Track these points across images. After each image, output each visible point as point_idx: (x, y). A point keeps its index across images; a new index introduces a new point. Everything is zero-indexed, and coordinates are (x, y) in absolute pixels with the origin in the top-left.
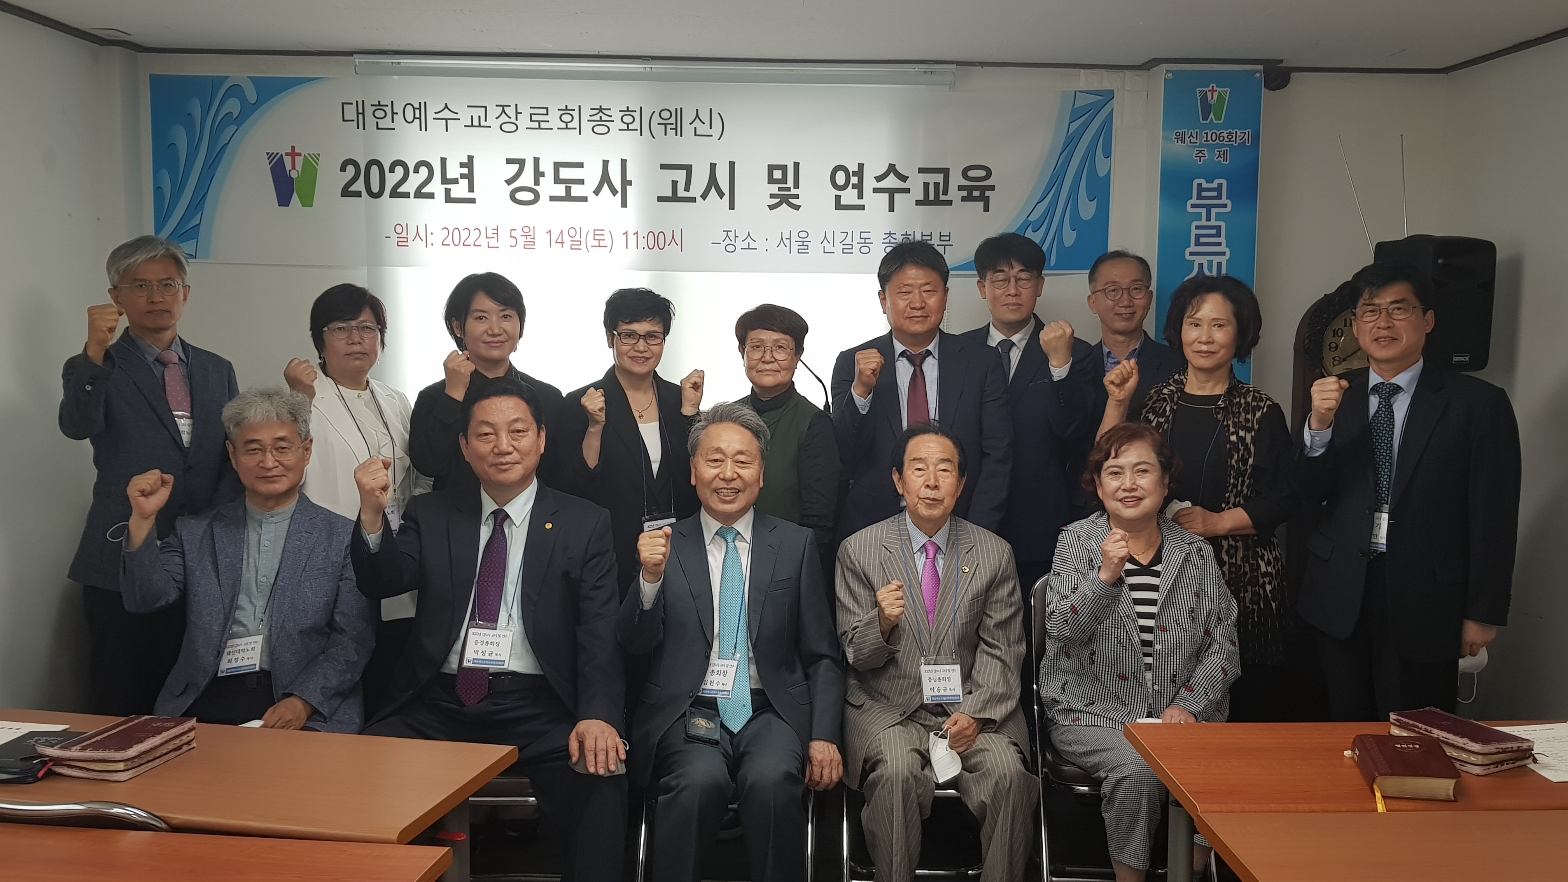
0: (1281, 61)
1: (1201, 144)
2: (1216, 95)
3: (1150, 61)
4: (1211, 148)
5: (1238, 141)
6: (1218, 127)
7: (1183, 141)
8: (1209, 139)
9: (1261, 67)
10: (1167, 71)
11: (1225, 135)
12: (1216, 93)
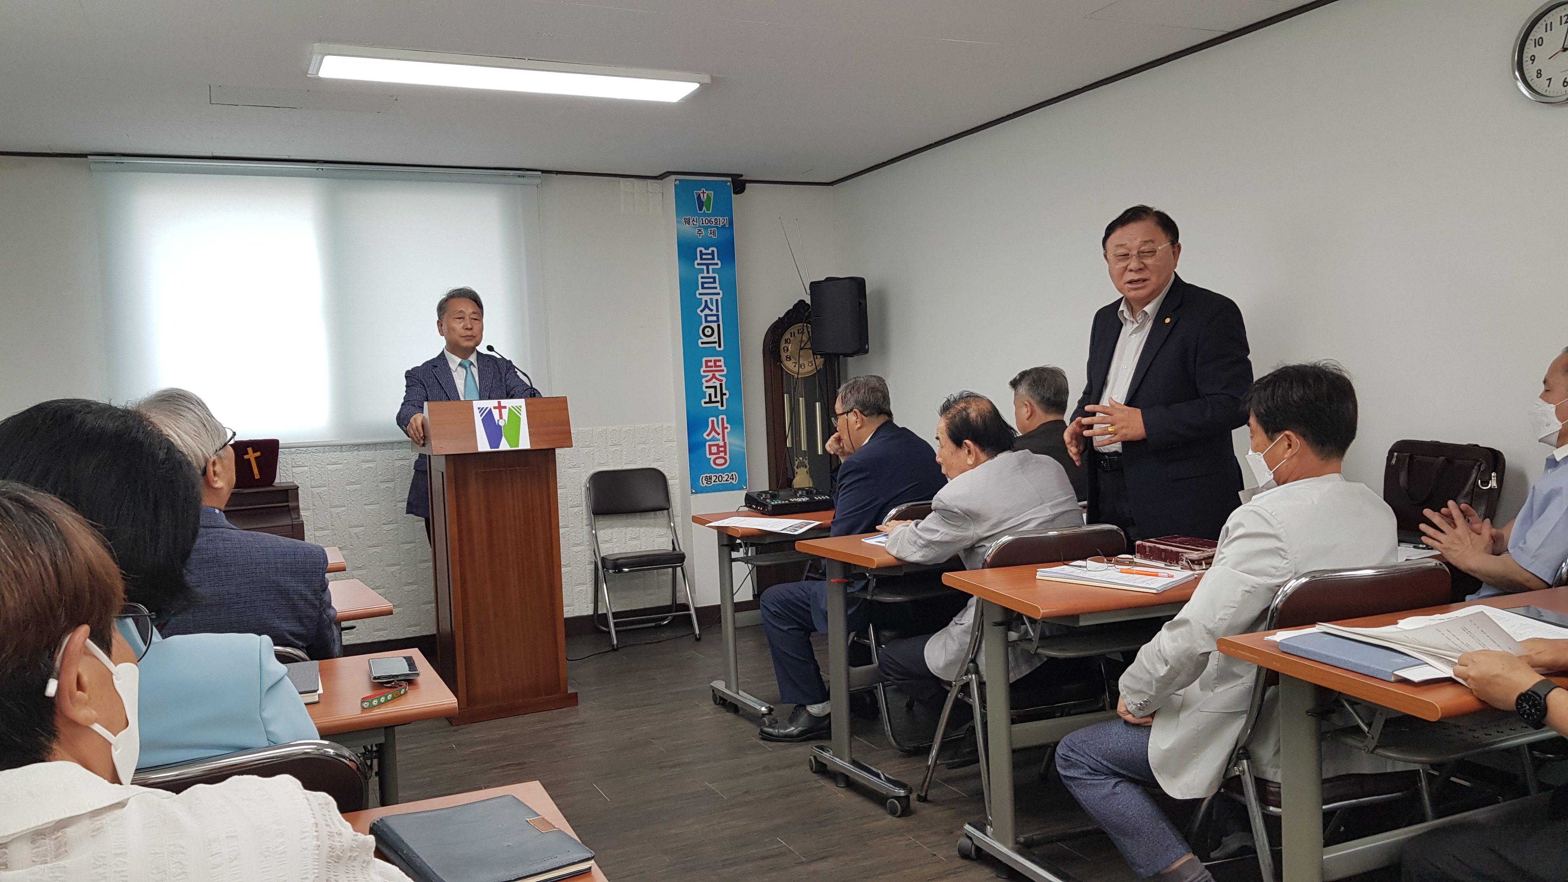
0: (742, 176)
1: (699, 225)
2: (705, 195)
3: (665, 173)
4: (706, 228)
5: (721, 224)
6: (709, 215)
7: (689, 223)
8: (704, 222)
9: (730, 179)
10: (676, 180)
11: (713, 220)
12: (706, 194)
